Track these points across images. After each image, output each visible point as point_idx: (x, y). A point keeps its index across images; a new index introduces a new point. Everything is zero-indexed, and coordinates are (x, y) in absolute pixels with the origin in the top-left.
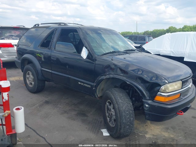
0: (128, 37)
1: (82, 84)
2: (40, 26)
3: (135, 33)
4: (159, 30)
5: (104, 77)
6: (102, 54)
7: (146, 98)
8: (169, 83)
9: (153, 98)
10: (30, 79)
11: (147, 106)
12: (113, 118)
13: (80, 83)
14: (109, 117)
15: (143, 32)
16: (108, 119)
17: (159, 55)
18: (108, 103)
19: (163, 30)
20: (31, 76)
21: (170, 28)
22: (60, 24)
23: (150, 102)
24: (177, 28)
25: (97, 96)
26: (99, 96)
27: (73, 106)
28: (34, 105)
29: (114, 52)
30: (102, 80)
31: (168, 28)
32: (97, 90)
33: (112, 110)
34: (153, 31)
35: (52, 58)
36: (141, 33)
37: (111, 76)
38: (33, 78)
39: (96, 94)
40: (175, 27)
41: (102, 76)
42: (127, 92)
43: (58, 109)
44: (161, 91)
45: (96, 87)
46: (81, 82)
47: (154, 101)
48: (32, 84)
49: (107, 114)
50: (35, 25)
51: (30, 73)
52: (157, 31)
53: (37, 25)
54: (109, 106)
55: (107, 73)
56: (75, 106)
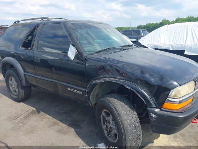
0: (122, 32)
1: (72, 90)
2: (20, 23)
3: (128, 28)
4: (152, 23)
5: (98, 81)
6: (93, 52)
7: (152, 106)
8: (180, 86)
9: (160, 105)
10: (13, 86)
11: (154, 116)
12: (113, 133)
13: (69, 89)
14: (107, 130)
15: (137, 27)
16: (106, 132)
17: (157, 49)
18: (104, 114)
19: (157, 23)
20: (15, 82)
21: (163, 21)
22: (43, 19)
23: (157, 110)
24: (170, 21)
25: (91, 104)
26: (93, 103)
27: (63, 115)
28: (18, 117)
29: (109, 49)
30: (96, 84)
31: (161, 22)
32: (91, 96)
33: (111, 122)
34: (147, 25)
35: (35, 61)
36: (134, 28)
37: (107, 79)
38: (16, 84)
39: (89, 102)
40: (168, 20)
41: (96, 79)
42: (126, 97)
43: (47, 120)
44: (171, 96)
45: (89, 93)
46: (71, 88)
47: (162, 109)
48: (16, 91)
49: (104, 127)
50: (15, 22)
51: (13, 79)
52: (151, 24)
53: (17, 23)
54: (106, 117)
55: (102, 76)
56: (66, 115)
